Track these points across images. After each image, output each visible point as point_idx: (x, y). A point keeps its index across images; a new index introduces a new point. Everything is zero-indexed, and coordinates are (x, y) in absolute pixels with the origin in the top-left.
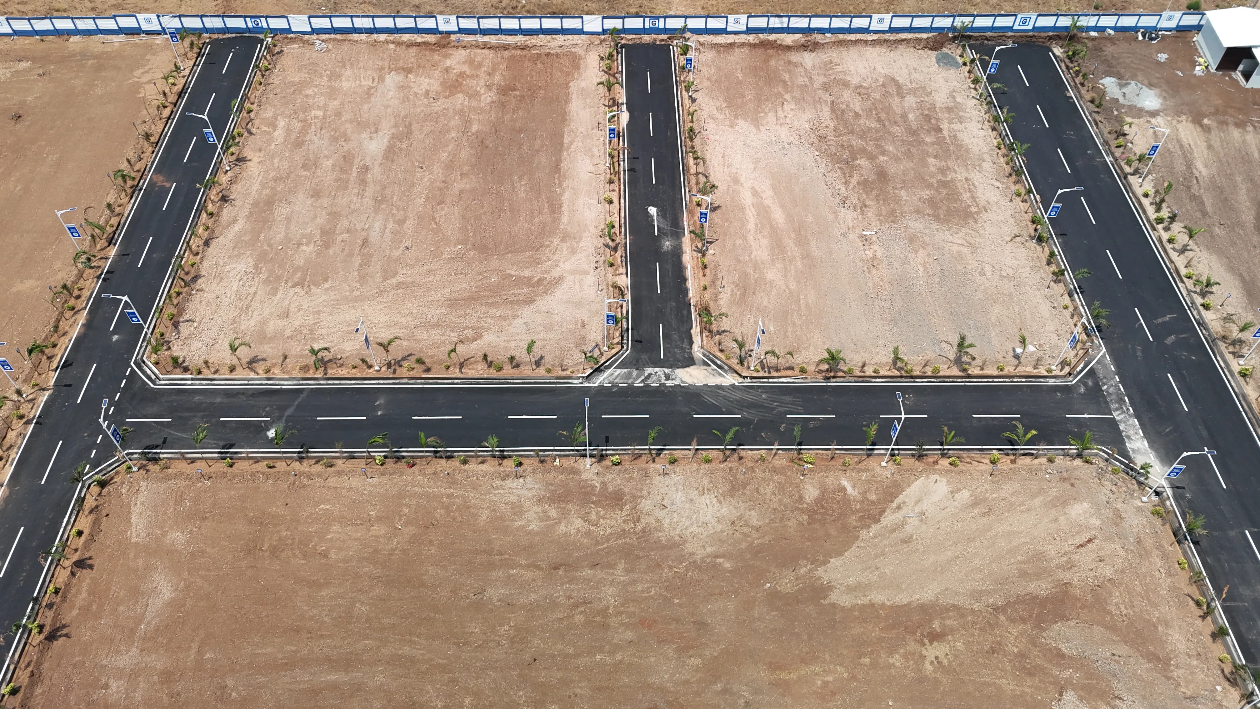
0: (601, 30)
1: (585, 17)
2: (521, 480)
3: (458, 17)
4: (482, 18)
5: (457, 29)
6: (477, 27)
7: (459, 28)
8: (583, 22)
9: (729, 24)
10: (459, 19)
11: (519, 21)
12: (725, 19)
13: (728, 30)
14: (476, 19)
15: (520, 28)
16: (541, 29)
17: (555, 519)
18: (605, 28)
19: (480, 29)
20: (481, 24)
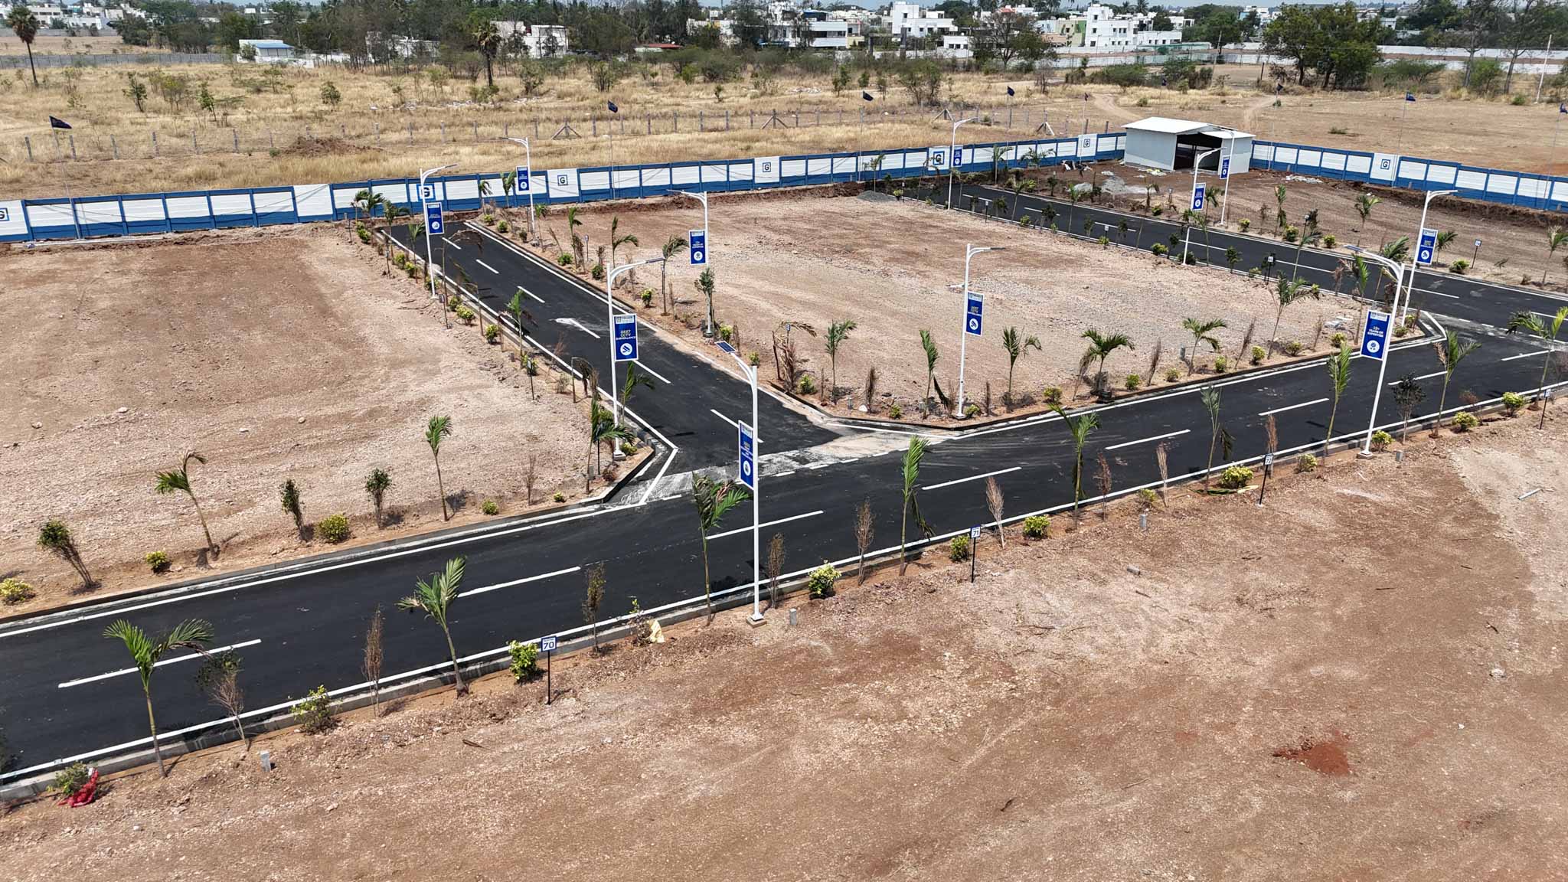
0: (330, 212)
1: (298, 189)
2: (568, 702)
3: (26, 203)
4: (81, 201)
5: (24, 231)
6: (73, 222)
7: (30, 229)
8: (294, 199)
9: (550, 185)
10: (29, 208)
11: (164, 203)
12: (543, 177)
13: (552, 196)
14: (69, 206)
15: (168, 218)
16: (212, 216)
17: (759, 748)
18: (338, 206)
19: (80, 226)
20: (79, 214)
